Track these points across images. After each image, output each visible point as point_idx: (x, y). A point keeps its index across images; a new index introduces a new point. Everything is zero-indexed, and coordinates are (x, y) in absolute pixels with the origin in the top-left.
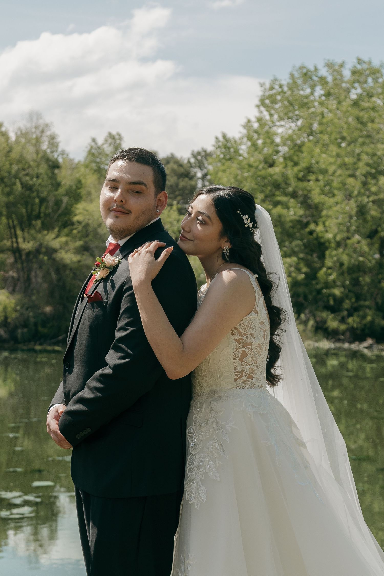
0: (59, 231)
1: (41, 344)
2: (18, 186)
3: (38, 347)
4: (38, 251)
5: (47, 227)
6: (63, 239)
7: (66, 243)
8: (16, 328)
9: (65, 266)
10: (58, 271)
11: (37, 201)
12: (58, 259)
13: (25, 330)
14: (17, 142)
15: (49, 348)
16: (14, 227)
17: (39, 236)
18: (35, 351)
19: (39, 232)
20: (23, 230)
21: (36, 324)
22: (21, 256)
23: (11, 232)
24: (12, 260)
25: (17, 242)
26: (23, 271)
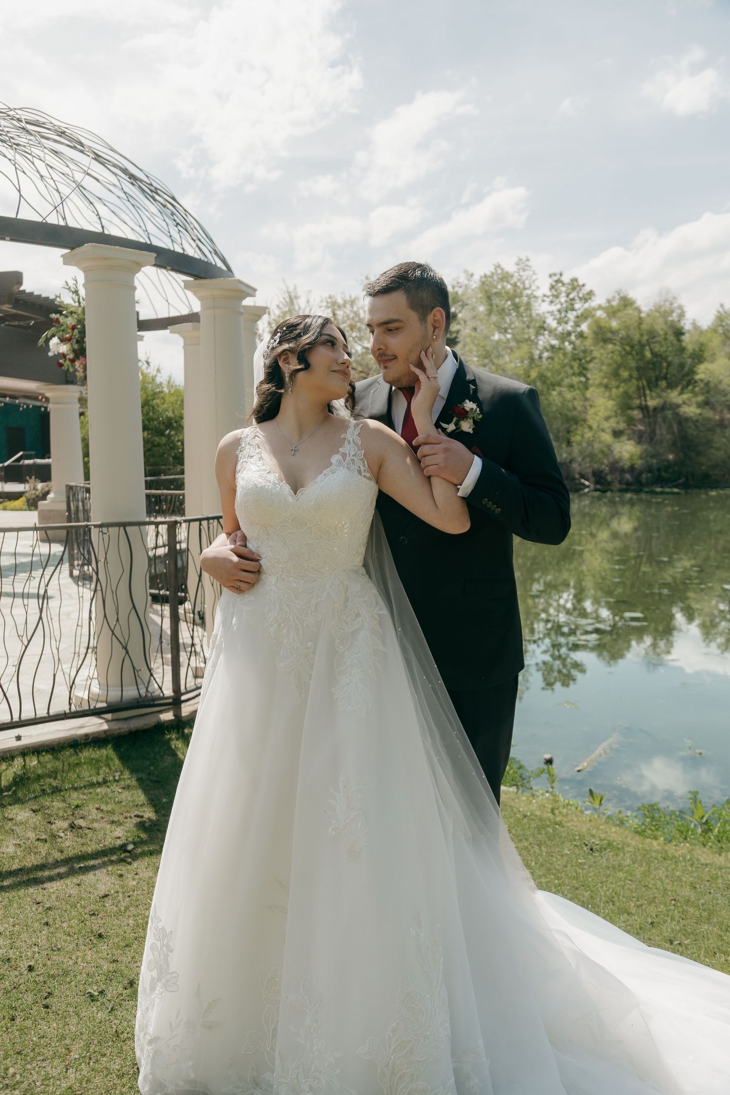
0: (682, 389)
1: (662, 487)
2: (648, 354)
3: (658, 490)
4: (663, 408)
5: (671, 386)
6: (685, 396)
7: (689, 399)
8: (641, 473)
9: (687, 419)
10: (680, 423)
11: (665, 364)
12: (681, 413)
13: (650, 475)
14: (648, 315)
15: (668, 490)
16: (644, 388)
17: (664, 394)
18: (656, 493)
19: (663, 390)
20: (651, 390)
21: (659, 470)
22: (648, 412)
23: (641, 392)
24: (640, 416)
25: (646, 400)
26: (650, 425)
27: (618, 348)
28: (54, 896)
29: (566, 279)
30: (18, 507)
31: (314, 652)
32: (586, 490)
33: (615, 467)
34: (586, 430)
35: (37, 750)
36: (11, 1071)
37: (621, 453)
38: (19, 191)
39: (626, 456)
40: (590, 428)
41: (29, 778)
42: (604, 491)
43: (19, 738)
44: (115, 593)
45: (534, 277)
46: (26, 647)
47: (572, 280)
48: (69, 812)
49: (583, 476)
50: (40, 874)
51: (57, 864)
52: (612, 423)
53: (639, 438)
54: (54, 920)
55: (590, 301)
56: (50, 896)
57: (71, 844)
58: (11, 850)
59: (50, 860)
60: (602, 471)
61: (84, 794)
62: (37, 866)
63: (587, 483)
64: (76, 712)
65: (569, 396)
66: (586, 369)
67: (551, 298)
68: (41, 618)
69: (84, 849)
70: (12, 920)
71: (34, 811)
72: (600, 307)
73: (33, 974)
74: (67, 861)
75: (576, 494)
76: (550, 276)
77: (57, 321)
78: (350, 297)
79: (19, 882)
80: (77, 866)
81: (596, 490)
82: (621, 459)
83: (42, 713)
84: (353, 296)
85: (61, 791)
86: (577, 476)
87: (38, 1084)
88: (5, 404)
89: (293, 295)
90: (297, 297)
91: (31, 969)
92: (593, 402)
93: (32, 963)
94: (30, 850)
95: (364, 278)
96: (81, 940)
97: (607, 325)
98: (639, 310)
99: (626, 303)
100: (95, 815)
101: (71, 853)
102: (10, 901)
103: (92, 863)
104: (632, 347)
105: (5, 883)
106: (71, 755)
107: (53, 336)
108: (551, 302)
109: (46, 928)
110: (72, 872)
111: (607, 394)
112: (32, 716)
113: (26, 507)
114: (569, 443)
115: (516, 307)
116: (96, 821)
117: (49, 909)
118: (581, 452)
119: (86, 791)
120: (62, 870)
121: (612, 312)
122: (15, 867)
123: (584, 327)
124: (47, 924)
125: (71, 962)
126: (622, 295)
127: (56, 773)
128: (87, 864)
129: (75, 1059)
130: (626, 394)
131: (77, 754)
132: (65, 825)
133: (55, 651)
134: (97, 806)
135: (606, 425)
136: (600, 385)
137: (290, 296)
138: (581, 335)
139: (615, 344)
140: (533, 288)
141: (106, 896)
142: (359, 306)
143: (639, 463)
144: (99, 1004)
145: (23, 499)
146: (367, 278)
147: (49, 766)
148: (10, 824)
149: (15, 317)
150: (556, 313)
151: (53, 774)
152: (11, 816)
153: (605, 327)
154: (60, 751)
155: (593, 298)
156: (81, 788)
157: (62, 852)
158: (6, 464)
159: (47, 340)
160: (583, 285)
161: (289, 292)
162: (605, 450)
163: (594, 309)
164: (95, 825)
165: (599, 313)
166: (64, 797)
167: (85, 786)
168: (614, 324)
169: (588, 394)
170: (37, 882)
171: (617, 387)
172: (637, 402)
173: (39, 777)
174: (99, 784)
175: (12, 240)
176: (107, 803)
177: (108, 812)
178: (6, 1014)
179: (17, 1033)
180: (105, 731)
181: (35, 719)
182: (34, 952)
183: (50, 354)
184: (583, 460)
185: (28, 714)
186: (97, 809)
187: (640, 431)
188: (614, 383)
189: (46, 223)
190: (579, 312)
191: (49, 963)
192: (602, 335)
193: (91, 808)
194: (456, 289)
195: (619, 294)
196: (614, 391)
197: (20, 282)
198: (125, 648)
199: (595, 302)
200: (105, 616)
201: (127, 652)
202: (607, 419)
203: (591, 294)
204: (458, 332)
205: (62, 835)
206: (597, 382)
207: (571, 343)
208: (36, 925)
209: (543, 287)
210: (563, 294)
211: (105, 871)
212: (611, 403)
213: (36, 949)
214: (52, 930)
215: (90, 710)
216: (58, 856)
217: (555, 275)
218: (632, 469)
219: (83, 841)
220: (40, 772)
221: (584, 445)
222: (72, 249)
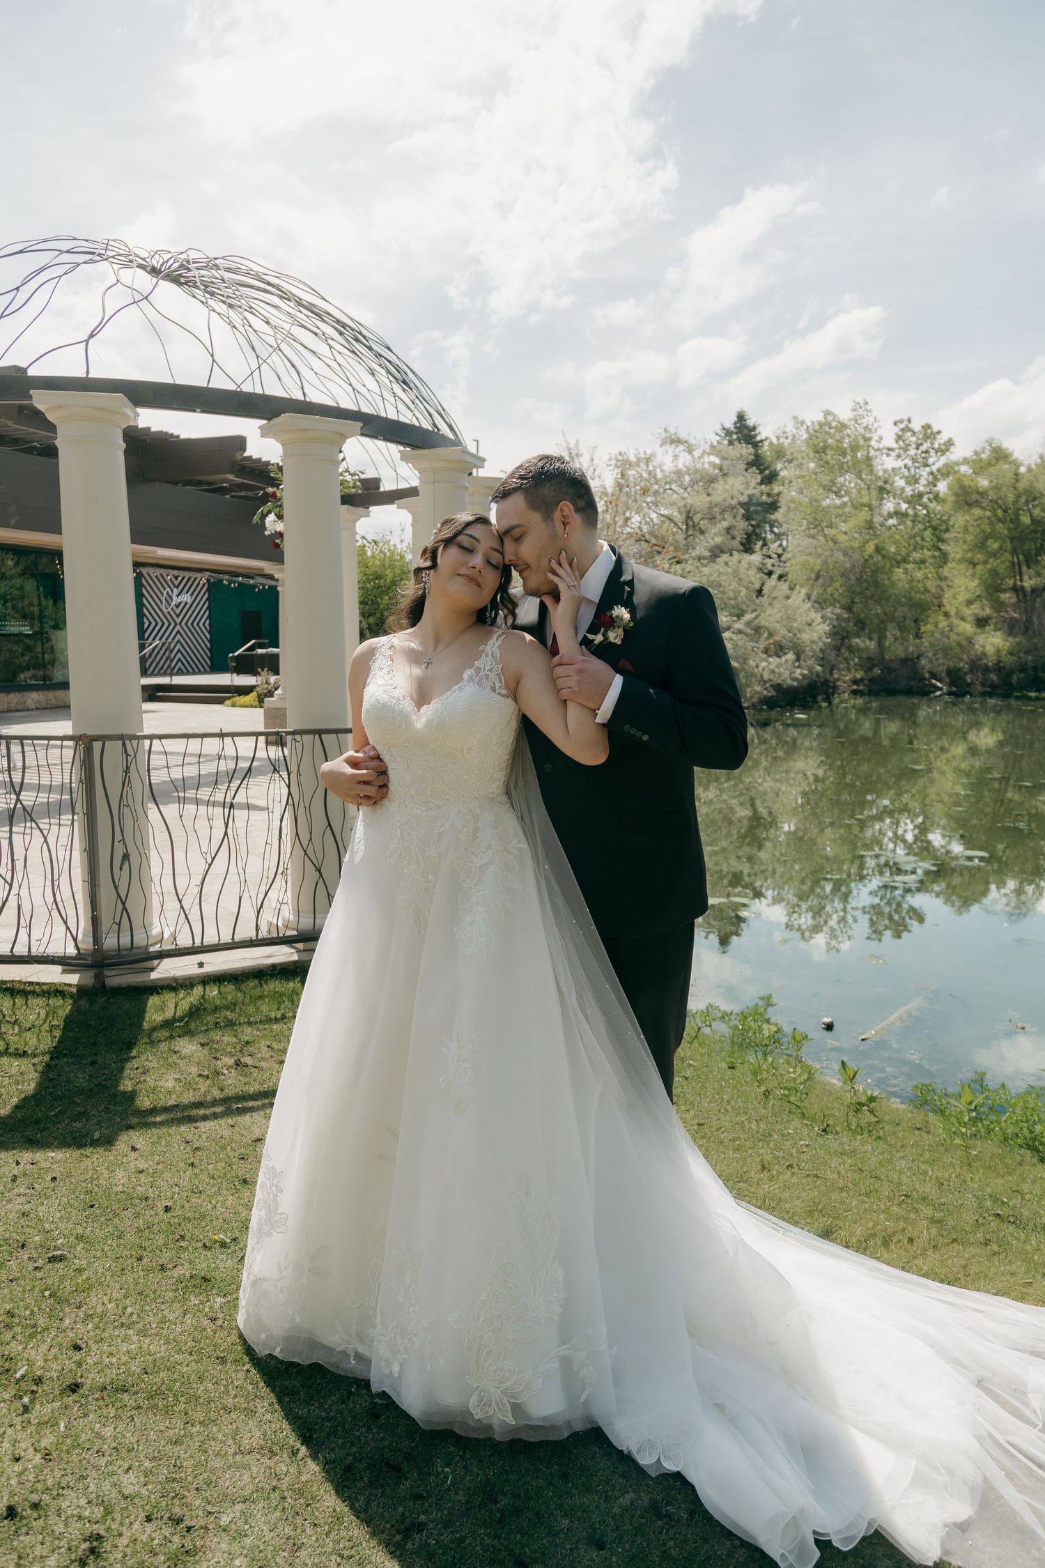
1: (1037, 691)
2: (1026, 521)
3: (1033, 694)
8: (1012, 672)
13: (1022, 675)
14: (1029, 470)
16: (1019, 564)
18: (1030, 698)
20: (1029, 567)
21: (1035, 669)
22: (1025, 595)
23: (1015, 569)
24: (1014, 600)
25: (1021, 580)
26: (1026, 612)
27: (988, 514)
28: (204, 1136)
29: (916, 426)
30: (247, 704)
31: (434, 887)
32: (938, 693)
33: (977, 665)
34: (941, 618)
35: (219, 979)
36: (129, 1310)
37: (983, 647)
38: (212, 355)
39: (990, 650)
40: (947, 615)
41: (205, 1010)
42: (963, 695)
43: (201, 965)
44: (308, 808)
45: (876, 425)
46: (210, 865)
47: (923, 427)
48: (238, 1048)
49: (934, 676)
50: (194, 1112)
51: (215, 1103)
52: (976, 608)
53: (1011, 628)
54: (201, 1160)
55: (948, 453)
56: (200, 1136)
57: (233, 1083)
58: (170, 1084)
59: (209, 1098)
60: (960, 670)
61: (258, 1030)
62: (194, 1103)
63: (939, 684)
64: (264, 939)
65: (919, 575)
66: (942, 540)
67: (897, 451)
68: (226, 833)
69: (246, 1089)
70: (157, 1157)
71: (202, 1045)
72: (966, 461)
73: (169, 1215)
74: (226, 1100)
75: (925, 698)
76: (895, 424)
77: (274, 495)
78: (645, 454)
79: (172, 1119)
80: (234, 1106)
81: (950, 693)
82: (984, 654)
83: (226, 938)
84: (648, 452)
85: (235, 1025)
86: (927, 676)
87: (153, 1326)
88: (240, 584)
89: (574, 452)
90: (578, 456)
91: (167, 1209)
92: (952, 581)
93: (169, 1204)
94: (189, 1086)
95: (662, 431)
96: (224, 1184)
97: (972, 484)
98: (1017, 464)
99: (1000, 455)
100: (265, 1052)
101: (231, 1092)
102: (159, 1138)
103: (251, 1104)
104: (1005, 511)
105: (158, 1119)
106: (255, 987)
107: (269, 512)
108: (899, 456)
109: (190, 1168)
110: (228, 1113)
111: (971, 572)
112: (214, 940)
113: (256, 703)
114: (918, 636)
115: (856, 463)
116: (263, 1059)
117: (198, 1149)
118: (932, 645)
119: (261, 1027)
120: (219, 1109)
121: (980, 466)
122: (171, 1103)
123: (942, 487)
124: (192, 1164)
125: (210, 1207)
126: (994, 445)
127: (235, 1004)
128: (245, 1105)
129: (195, 1305)
130: (994, 573)
131: (261, 985)
132: (231, 1061)
133: (241, 871)
134: (268, 1043)
135: (967, 612)
136: (962, 560)
137: (570, 453)
138: (937, 497)
139: (983, 508)
140: (875, 437)
141: (259, 1140)
142: (656, 464)
143: (1008, 660)
144: (230, 1251)
145: (254, 694)
146: (666, 431)
147: (229, 997)
148: (175, 1056)
149: (241, 487)
150: (903, 470)
151: (232, 1006)
152: (177, 1049)
153: (970, 487)
154: (243, 982)
155: (952, 449)
156: (256, 1023)
157: (222, 1090)
158: (236, 654)
159: (264, 516)
160: (939, 433)
161: (569, 449)
162: (964, 643)
163: (957, 464)
164: (263, 1064)
165: (964, 469)
166: (236, 1031)
167: (261, 1022)
168: (984, 483)
169: (946, 571)
170: (191, 1120)
171: (985, 562)
172: (1011, 582)
173: (216, 1009)
174: (276, 1020)
175: (202, 412)
176: (280, 1042)
177: (278, 1050)
178: (133, 1253)
179: (142, 1273)
180: (295, 962)
181: (219, 945)
182: (174, 1193)
183: (267, 533)
184: (934, 655)
185: (211, 939)
186: (268, 1047)
187: (1012, 619)
188: (980, 557)
189: (241, 392)
190: (934, 468)
191: (187, 1205)
192: (966, 497)
193: (263, 1044)
194: (782, 440)
195: (990, 445)
196: (979, 567)
197: (244, 450)
198: (319, 870)
199: (956, 454)
200: (297, 834)
201: (321, 875)
202: (969, 603)
203: (950, 443)
204: (779, 494)
205: (226, 1072)
206: (958, 556)
207: (925, 507)
208: (181, 1164)
209: (887, 435)
210: (914, 446)
211: (262, 1113)
212: (973, 584)
213: (177, 1190)
214: (197, 1171)
215: (278, 937)
216: (217, 1094)
217: (902, 421)
218: (999, 668)
219: (247, 1080)
220: (218, 1003)
221: (938, 636)
222: (269, 419)
